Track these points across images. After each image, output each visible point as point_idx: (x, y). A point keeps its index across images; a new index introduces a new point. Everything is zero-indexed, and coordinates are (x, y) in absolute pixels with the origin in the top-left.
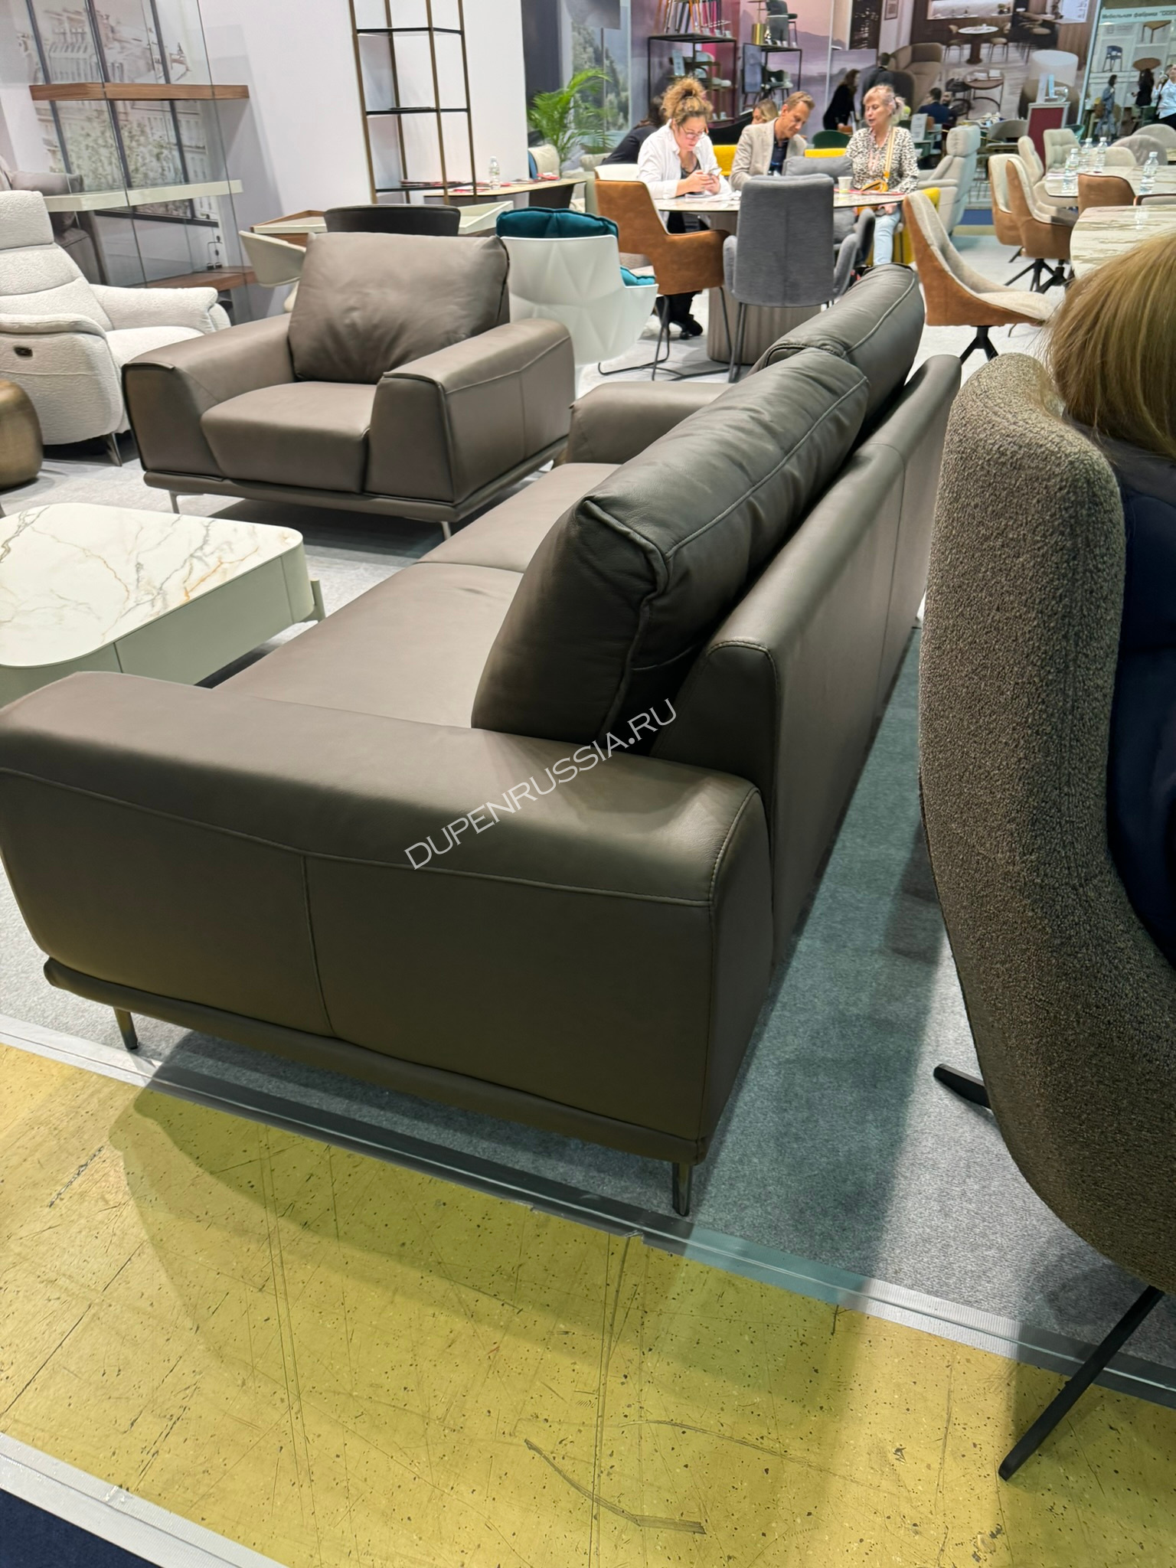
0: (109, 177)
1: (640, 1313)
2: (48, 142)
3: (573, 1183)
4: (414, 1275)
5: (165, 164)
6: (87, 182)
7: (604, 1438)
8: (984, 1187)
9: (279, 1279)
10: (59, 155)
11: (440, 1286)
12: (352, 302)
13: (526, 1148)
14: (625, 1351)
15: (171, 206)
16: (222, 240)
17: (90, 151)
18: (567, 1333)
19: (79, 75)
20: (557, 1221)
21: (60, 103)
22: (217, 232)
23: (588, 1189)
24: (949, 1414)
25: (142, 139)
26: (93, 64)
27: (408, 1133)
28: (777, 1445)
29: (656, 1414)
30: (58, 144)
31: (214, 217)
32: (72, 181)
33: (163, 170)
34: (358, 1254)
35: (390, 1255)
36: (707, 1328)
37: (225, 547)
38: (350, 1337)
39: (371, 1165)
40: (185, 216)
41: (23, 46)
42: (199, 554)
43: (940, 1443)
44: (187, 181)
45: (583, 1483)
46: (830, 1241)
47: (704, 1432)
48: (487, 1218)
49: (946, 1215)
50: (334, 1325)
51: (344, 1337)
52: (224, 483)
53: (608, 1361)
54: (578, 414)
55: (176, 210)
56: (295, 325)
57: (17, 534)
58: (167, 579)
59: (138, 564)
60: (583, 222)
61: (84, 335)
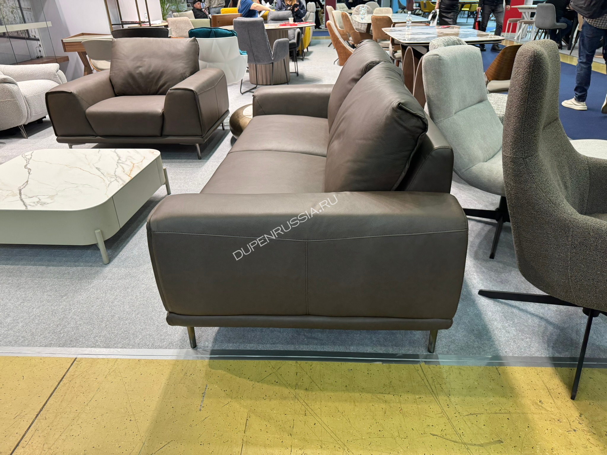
1: (439, 385)
4: (357, 395)
7: (454, 425)
9: (310, 410)
11: (369, 396)
12: (139, 64)
14: (442, 398)
16: (41, 46)
18: (420, 398)
20: (393, 365)
22: (39, 43)
24: (547, 387)
27: (322, 350)
28: (506, 411)
29: (465, 413)
31: (37, 37)
33: (15, 18)
34: (332, 394)
35: (344, 391)
36: (462, 384)
37: (130, 158)
38: (349, 421)
39: (316, 364)
40: (26, 36)
42: (120, 161)
43: (550, 396)
44: (25, 22)
45: (457, 440)
46: (481, 349)
47: (483, 414)
48: (369, 370)
49: (509, 333)
50: (341, 419)
51: (347, 421)
52: (97, 138)
53: (439, 402)
54: (257, 98)
55: (22, 34)
56: (113, 74)
57: (28, 163)
58: (115, 172)
59: (97, 168)
60: (224, 32)
61: (8, 84)
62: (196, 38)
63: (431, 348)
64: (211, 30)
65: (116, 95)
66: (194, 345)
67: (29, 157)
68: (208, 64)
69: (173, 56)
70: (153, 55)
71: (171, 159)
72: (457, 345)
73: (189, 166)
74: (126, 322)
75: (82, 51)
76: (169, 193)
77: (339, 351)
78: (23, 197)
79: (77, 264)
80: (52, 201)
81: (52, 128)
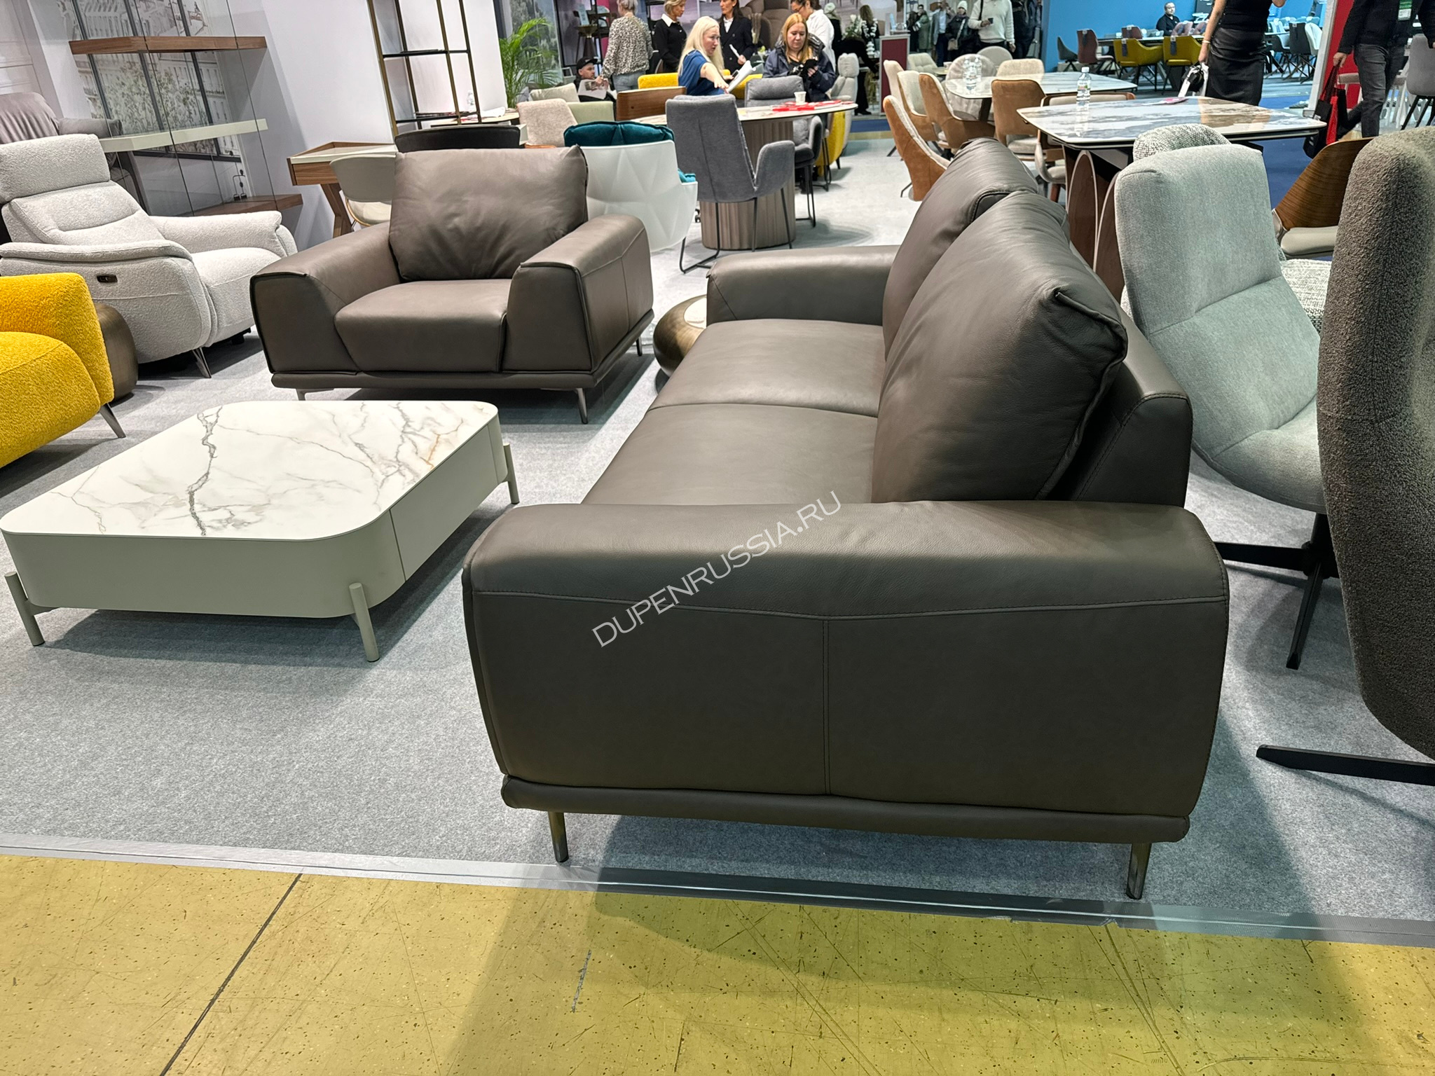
0: (144, 121)
1: (1154, 981)
2: (88, 91)
3: (1032, 894)
4: (947, 994)
5: (191, 107)
6: (124, 126)
8: (1349, 830)
9: (831, 1024)
10: (99, 102)
11: (976, 997)
12: (452, 209)
13: (975, 876)
14: (1162, 1013)
15: (198, 145)
16: (245, 173)
17: (125, 97)
18: (1106, 1010)
19: (112, 31)
20: (1038, 926)
21: (97, 57)
22: (240, 166)
23: (1046, 895)
25: (170, 86)
26: (123, 22)
27: (864, 882)
28: (1328, 1055)
29: (1220, 1054)
30: (97, 93)
31: (237, 153)
32: (112, 125)
33: (190, 113)
34: (887, 988)
35: (915, 982)
36: (1214, 980)
37: (430, 422)
38: (926, 1057)
39: (848, 915)
40: (211, 153)
41: (61, 6)
42: (408, 430)
44: (211, 123)
46: (1263, 894)
47: (1267, 1059)
48: (978, 936)
49: (1336, 856)
50: (906, 1050)
51: (921, 1057)
52: (358, 375)
53: (1154, 1023)
54: (716, 282)
55: (204, 148)
56: (397, 233)
57: (209, 433)
58: (397, 453)
59: (356, 444)
60: (645, 131)
61: (173, 258)
62: (582, 148)
63: (1134, 888)
64: (616, 128)
65: (402, 280)
66: (563, 856)
67: (211, 419)
68: (607, 205)
69: (528, 189)
70: (486, 187)
71: (520, 423)
72: (1200, 882)
73: (562, 439)
74: (413, 796)
75: (330, 182)
76: (515, 501)
77: (904, 885)
78: (197, 507)
79: (308, 659)
80: (258, 518)
81: (261, 355)
